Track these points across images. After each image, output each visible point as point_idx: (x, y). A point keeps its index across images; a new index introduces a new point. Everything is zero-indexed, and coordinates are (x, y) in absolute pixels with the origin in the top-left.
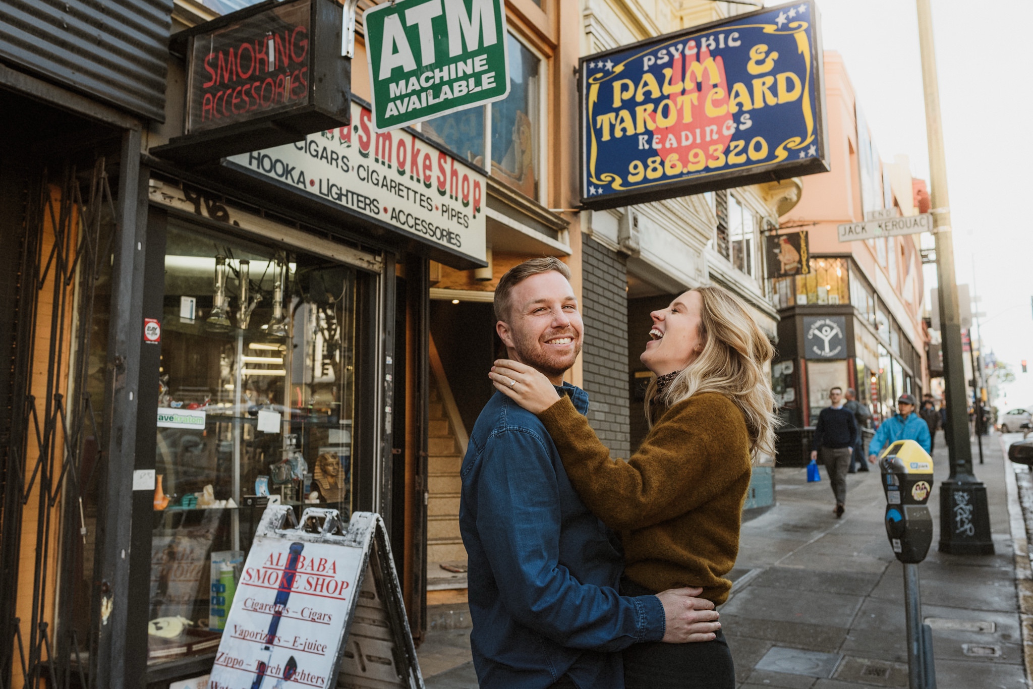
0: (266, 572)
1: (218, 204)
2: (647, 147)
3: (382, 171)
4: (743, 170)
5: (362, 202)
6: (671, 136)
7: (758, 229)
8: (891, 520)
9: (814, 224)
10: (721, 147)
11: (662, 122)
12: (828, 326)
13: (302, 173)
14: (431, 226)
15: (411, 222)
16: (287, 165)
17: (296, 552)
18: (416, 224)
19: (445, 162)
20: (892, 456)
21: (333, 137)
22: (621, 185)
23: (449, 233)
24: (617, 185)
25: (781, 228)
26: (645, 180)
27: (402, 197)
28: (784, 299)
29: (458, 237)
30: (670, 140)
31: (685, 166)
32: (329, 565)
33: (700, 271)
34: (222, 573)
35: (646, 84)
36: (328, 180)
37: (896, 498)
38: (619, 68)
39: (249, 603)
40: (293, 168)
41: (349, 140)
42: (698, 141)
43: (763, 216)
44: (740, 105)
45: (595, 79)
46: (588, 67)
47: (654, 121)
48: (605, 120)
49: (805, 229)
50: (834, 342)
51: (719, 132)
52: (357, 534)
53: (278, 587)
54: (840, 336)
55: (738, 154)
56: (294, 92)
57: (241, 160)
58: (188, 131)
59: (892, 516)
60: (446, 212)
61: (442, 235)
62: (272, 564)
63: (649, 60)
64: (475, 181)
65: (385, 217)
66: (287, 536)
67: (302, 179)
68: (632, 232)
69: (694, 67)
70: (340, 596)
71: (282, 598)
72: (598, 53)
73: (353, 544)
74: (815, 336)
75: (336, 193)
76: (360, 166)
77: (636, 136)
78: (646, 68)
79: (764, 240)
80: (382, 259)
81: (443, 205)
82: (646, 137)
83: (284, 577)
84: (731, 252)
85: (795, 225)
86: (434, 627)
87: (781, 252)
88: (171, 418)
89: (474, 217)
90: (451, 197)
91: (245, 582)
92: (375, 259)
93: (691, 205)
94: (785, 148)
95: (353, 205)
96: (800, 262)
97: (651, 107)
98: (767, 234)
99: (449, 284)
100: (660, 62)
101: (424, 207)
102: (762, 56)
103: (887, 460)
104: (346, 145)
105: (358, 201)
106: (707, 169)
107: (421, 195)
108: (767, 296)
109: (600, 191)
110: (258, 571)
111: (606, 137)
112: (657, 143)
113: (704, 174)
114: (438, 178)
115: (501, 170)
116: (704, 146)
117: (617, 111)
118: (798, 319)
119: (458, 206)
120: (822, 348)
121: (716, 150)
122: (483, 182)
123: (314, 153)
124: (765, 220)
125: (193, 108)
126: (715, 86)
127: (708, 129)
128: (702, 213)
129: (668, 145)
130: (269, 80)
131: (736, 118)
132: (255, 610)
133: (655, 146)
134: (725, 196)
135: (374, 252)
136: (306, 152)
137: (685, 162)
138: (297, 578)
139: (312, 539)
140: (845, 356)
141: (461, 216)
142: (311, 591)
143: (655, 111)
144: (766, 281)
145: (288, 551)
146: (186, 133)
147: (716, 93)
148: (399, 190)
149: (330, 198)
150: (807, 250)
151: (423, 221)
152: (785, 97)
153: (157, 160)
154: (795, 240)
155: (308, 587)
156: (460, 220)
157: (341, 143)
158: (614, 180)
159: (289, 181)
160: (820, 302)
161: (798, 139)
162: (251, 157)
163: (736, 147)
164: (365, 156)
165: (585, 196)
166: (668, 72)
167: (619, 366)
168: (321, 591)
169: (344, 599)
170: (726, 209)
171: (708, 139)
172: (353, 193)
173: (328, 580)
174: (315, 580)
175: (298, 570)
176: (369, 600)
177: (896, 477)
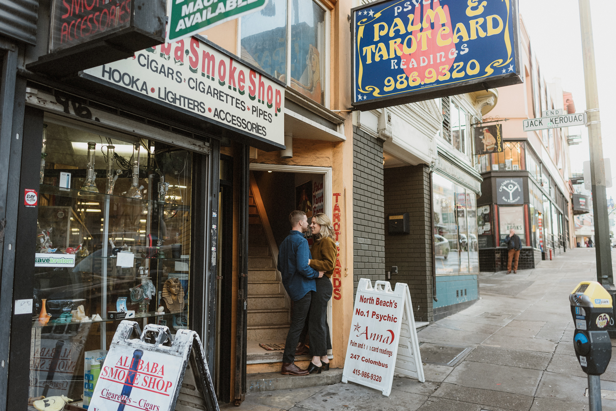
0: (117, 370)
1: (82, 105)
2: (396, 67)
3: (208, 82)
4: (462, 82)
5: (192, 104)
6: (413, 60)
7: (469, 123)
8: (579, 342)
9: (506, 120)
10: (447, 67)
11: (407, 51)
12: (512, 184)
13: (145, 83)
14: (244, 121)
15: (229, 118)
16: (133, 77)
17: (137, 357)
18: (233, 119)
19: (255, 77)
20: (579, 293)
21: (169, 58)
22: (378, 94)
23: (258, 126)
24: (376, 94)
25: (484, 123)
26: (396, 89)
27: (223, 101)
28: (484, 167)
29: (264, 129)
30: (412, 62)
31: (422, 80)
32: (159, 368)
33: (432, 151)
34: (92, 366)
35: (396, 25)
36: (165, 88)
37: (583, 325)
38: (378, 15)
39: (105, 393)
40: (138, 80)
41: (182, 60)
42: (432, 63)
43: (472, 115)
44: (460, 38)
45: (362, 23)
46: (357, 14)
47: (402, 50)
48: (368, 50)
49: (499, 123)
50: (515, 194)
51: (446, 56)
52: (179, 346)
53: (124, 382)
54: (520, 190)
55: (458, 72)
56: (122, 18)
57: (95, 72)
58: (51, 50)
59: (579, 339)
60: (255, 111)
61: (252, 127)
62: (121, 365)
63: (399, 9)
64: (276, 90)
65: (209, 115)
66: (132, 345)
67: (144, 88)
68: (387, 125)
69: (429, 13)
70: (165, 393)
71: (127, 391)
72: (364, 5)
73: (177, 354)
74: (503, 190)
75: (172, 98)
76: (190, 79)
77: (389, 60)
78: (396, 14)
79: (473, 130)
80: (210, 144)
81: (253, 107)
82: (396, 61)
83: (128, 375)
84: (452, 138)
85: (493, 121)
86: (252, 390)
87: (484, 138)
88: (48, 260)
89: (276, 115)
90: (259, 101)
91: (102, 376)
92: (204, 144)
93: (426, 108)
94: (492, 67)
95: (184, 106)
96: (496, 144)
97: (399, 40)
98: (475, 126)
99: (264, 161)
100: (405, 10)
101: (239, 108)
102: (476, 4)
103: (576, 296)
104: (179, 63)
105: (189, 103)
106: (438, 82)
107: (237, 99)
108: (475, 166)
109: (365, 97)
110: (112, 369)
111: (369, 61)
112: (403, 65)
113: (435, 85)
114: (250, 87)
115: (298, 84)
116: (436, 66)
117: (376, 43)
118: (493, 179)
119: (264, 107)
120: (508, 198)
121: (444, 69)
122: (282, 91)
123: (155, 69)
124: (474, 117)
125: (54, 33)
126: (443, 25)
127: (438, 55)
128: (433, 113)
129: (411, 66)
130: (106, 10)
131: (458, 47)
132: (108, 398)
133: (402, 67)
134: (448, 102)
135: (203, 139)
136: (148, 68)
137: (423, 77)
138: (138, 376)
139: (149, 348)
140: (522, 202)
141: (267, 114)
142: (146, 387)
143: (402, 43)
144: (474, 156)
145: (133, 355)
146: (49, 52)
147: (444, 30)
148: (220, 95)
149: (167, 101)
150: (501, 136)
151: (238, 117)
152: (492, 32)
153: (31, 73)
154: (493, 130)
155: (144, 384)
156: (265, 117)
157: (176, 62)
158: (374, 90)
159: (135, 89)
160: (507, 169)
161: (501, 61)
162: (104, 71)
163: (458, 66)
164: (195, 71)
165: (355, 101)
166: (411, 17)
167: (378, 214)
168: (153, 388)
169: (168, 395)
170: (449, 110)
171: (438, 61)
172: (185, 98)
173: (158, 379)
174: (150, 378)
175: (138, 371)
176: (191, 391)
177: (583, 309)
